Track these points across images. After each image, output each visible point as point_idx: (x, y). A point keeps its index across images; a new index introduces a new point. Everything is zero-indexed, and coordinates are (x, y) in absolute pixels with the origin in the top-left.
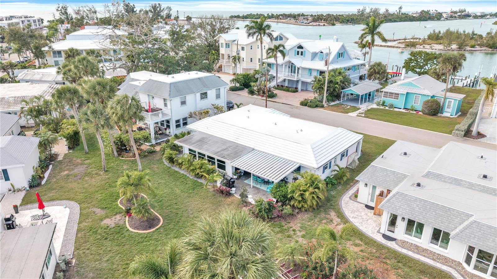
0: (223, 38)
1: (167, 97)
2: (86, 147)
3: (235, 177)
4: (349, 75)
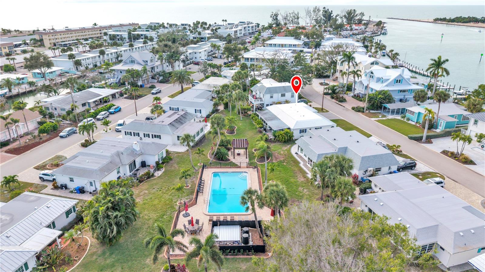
1: (264, 93)
2: (231, 109)
4: (404, 96)
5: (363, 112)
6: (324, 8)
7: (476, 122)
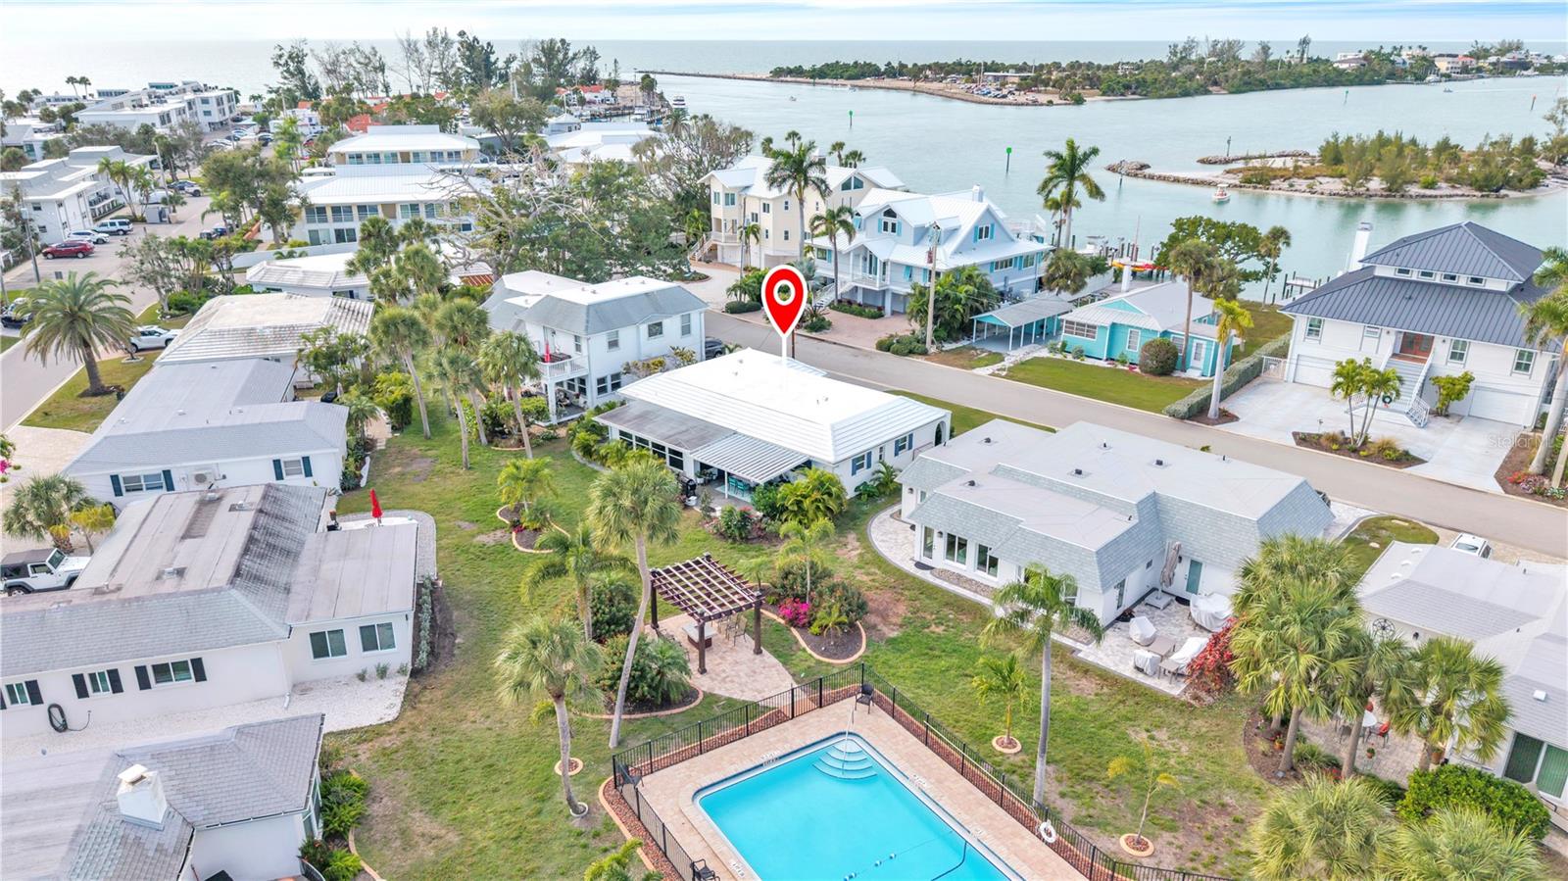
0: (720, 181)
1: (581, 332)
2: (426, 427)
3: (700, 481)
4: (1006, 279)
5: (925, 353)
6: (462, 34)
7: (1314, 330)
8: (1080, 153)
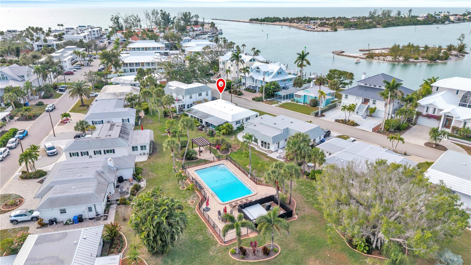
1: (184, 95)
4: (285, 84)
5: (262, 101)
6: (161, 11)
7: (346, 97)
8: (305, 54)
